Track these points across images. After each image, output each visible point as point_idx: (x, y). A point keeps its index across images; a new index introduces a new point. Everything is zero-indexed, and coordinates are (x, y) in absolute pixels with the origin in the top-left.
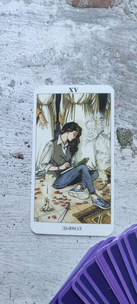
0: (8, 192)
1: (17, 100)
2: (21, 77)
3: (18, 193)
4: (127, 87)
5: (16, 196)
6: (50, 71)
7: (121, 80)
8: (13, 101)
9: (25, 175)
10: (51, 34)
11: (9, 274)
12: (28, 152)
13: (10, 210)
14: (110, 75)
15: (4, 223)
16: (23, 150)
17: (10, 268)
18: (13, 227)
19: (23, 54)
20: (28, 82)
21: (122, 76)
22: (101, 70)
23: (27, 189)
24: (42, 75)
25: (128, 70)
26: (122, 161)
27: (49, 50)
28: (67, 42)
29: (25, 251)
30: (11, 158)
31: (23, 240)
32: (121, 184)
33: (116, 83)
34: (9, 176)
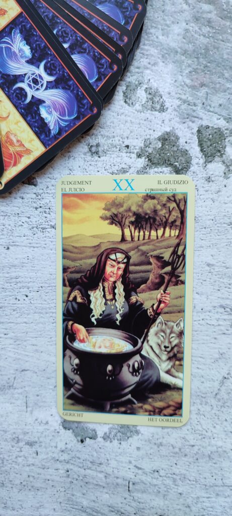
0: (13, 242)
3: (30, 244)
4: (218, 48)
5: (27, 249)
7: (207, 35)
9: (40, 212)
11: (23, 373)
12: (45, 174)
14: (186, 26)
15: (10, 294)
17: (24, 363)
18: (24, 300)
21: (208, 29)
22: (170, 17)
23: (45, 237)
25: (220, 17)
26: (207, 185)
29: (46, 337)
31: (42, 320)
32: (204, 225)
33: (197, 42)
34: (14, 215)
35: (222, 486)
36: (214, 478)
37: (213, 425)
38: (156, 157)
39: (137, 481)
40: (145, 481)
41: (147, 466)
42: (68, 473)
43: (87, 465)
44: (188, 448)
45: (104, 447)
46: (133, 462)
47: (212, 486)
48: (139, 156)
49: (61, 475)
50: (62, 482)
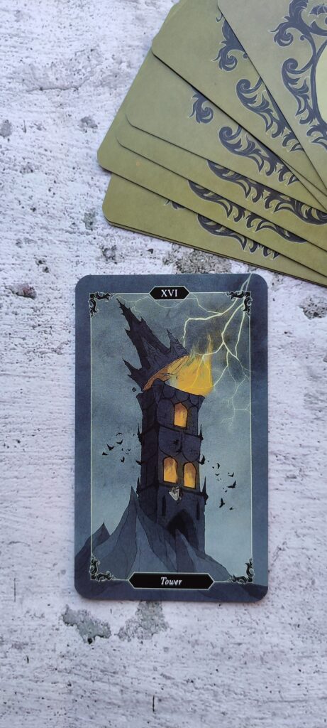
0: (2, 371)
1: (17, 167)
2: (25, 114)
3: (25, 373)
5: (21, 380)
6: (90, 101)
8: (9, 168)
9: (39, 332)
10: (91, 16)
11: (11, 546)
12: (45, 283)
13: (8, 409)
16: (34, 277)
17: (13, 533)
18: (15, 447)
19: (28, 61)
20: (41, 125)
23: (45, 364)
24: (73, 109)
27: (85, 52)
28: (126, 34)
29: (43, 497)
30: (8, 296)
31: (38, 473)
34: (4, 335)
35: (280, 701)
36: (269, 689)
37: (265, 614)
38: (187, 263)
39: (164, 696)
40: (175, 696)
41: (179, 674)
42: (70, 688)
43: (96, 675)
44: (233, 647)
45: (119, 649)
46: (159, 668)
47: (267, 702)
48: (166, 262)
49: (60, 691)
50: (61, 701)
